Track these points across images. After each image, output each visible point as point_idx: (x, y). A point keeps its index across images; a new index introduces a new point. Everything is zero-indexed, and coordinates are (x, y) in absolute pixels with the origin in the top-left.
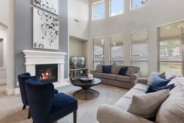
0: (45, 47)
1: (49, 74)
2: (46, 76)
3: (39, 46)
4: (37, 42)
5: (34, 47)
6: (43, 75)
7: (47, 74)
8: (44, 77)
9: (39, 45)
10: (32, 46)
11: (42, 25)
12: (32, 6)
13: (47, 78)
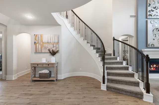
0: (155, 46)
1: (156, 66)
2: (154, 67)
3: (151, 46)
4: (150, 43)
5: (148, 46)
6: (152, 66)
7: (155, 66)
8: (152, 68)
9: (151, 45)
10: (147, 46)
11: (153, 31)
12: (147, 19)
13: (154, 69)
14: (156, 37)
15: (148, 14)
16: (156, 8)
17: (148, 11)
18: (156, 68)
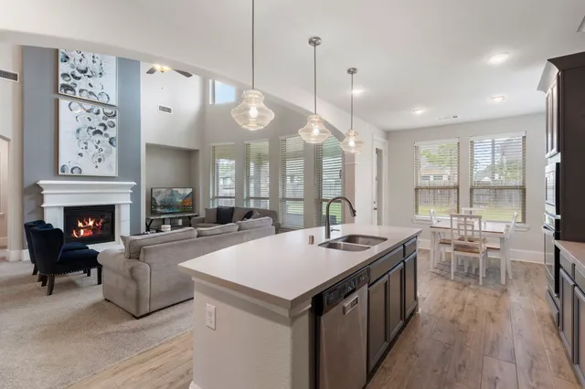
0: (84, 173)
1: (94, 225)
2: (87, 228)
3: (72, 172)
4: (67, 164)
5: (60, 173)
6: (80, 224)
7: (91, 223)
8: (82, 231)
9: (72, 169)
10: (56, 171)
11: (78, 131)
12: (56, 96)
13: (90, 233)
14: (86, 148)
15: (61, 81)
16: (88, 73)
17: (60, 73)
18: (94, 229)
